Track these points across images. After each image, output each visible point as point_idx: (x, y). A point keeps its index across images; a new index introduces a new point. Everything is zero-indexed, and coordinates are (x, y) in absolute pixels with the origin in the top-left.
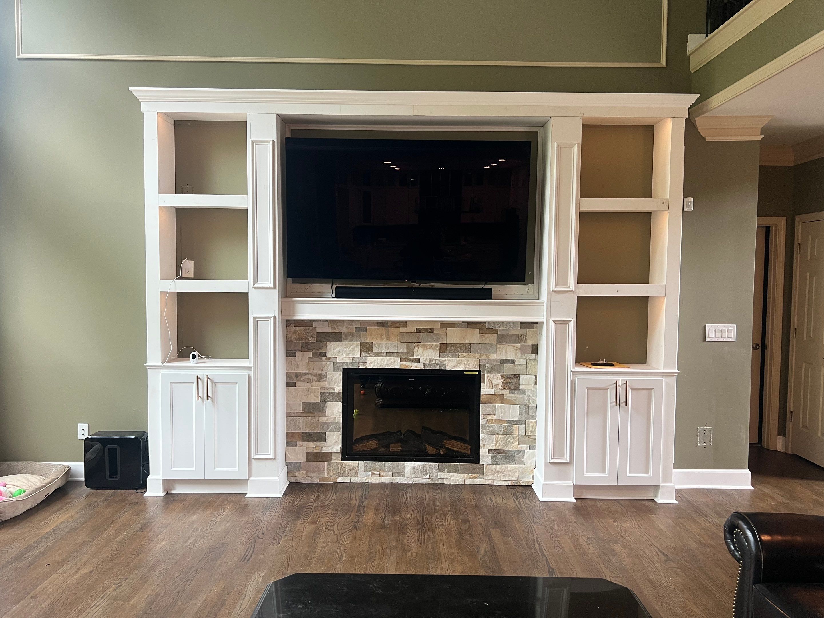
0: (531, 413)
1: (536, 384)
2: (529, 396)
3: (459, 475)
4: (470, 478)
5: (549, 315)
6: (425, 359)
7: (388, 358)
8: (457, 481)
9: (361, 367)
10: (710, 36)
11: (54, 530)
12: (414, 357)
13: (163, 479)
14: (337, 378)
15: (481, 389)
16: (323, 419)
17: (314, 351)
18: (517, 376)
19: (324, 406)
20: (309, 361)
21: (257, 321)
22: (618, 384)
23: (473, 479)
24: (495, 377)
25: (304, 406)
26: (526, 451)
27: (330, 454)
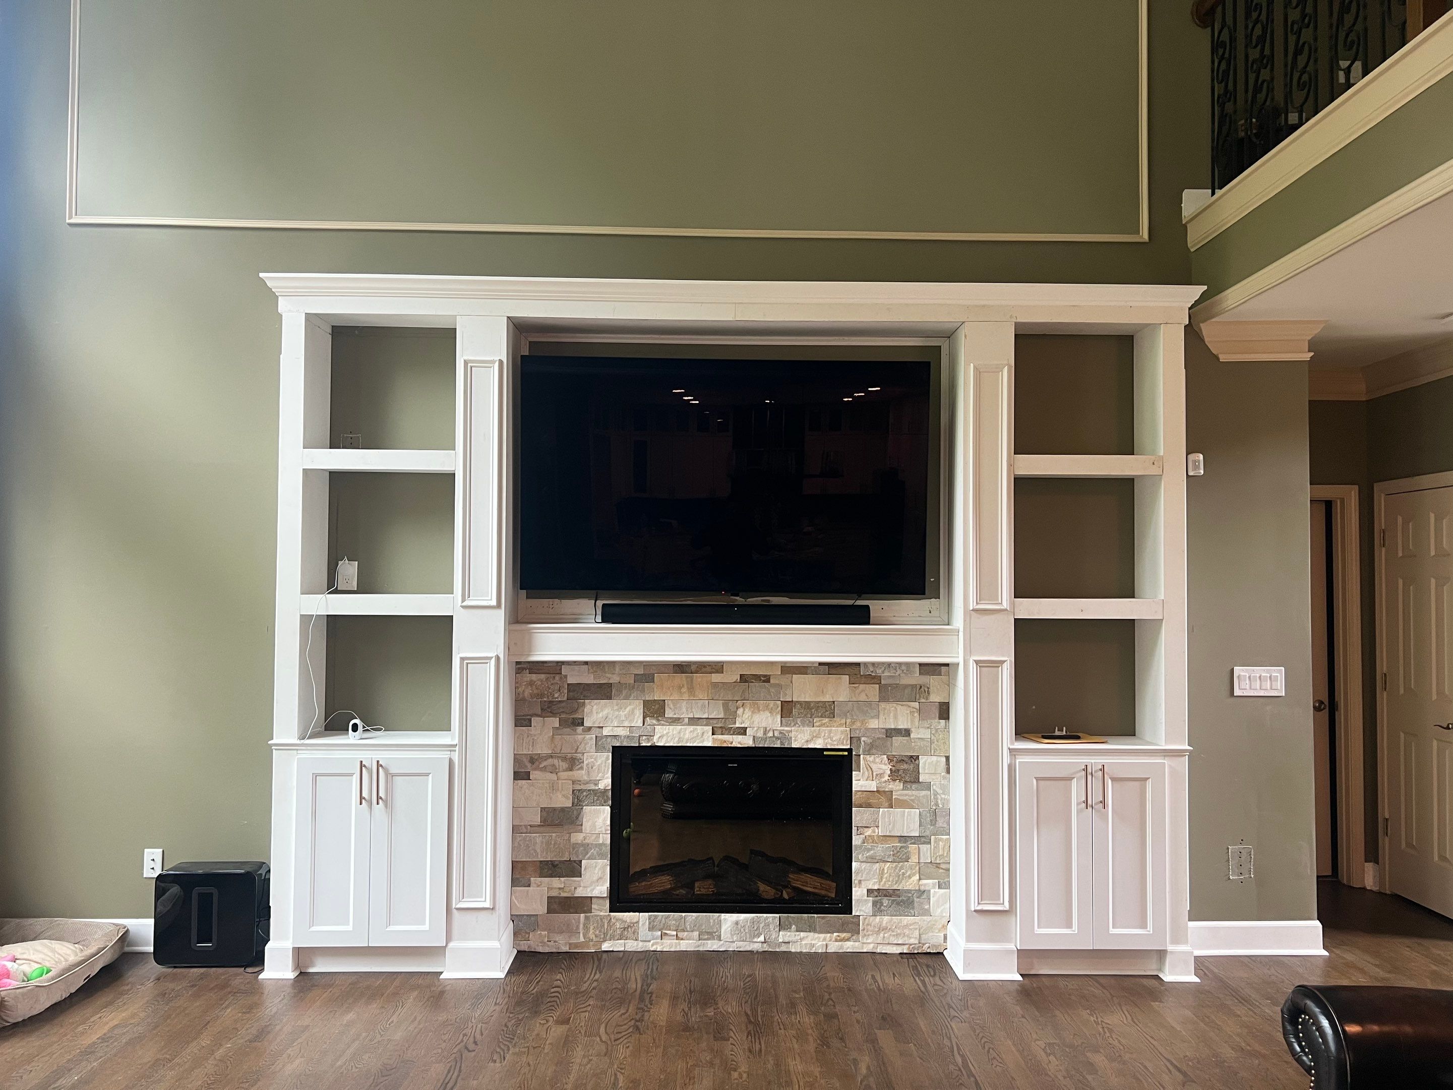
0: (940, 823)
1: (948, 772)
2: (936, 794)
3: (816, 935)
4: (836, 941)
5: (968, 651)
6: (755, 729)
7: (692, 728)
8: (813, 946)
9: (644, 744)
10: (1219, 193)
11: (103, 1039)
12: (737, 725)
13: (294, 948)
14: (602, 764)
15: (854, 782)
16: (577, 838)
17: (563, 716)
18: (914, 759)
19: (579, 814)
20: (553, 735)
21: (467, 664)
22: (1089, 770)
23: (840, 943)
24: (877, 760)
25: (545, 814)
26: (932, 891)
27: (590, 899)
